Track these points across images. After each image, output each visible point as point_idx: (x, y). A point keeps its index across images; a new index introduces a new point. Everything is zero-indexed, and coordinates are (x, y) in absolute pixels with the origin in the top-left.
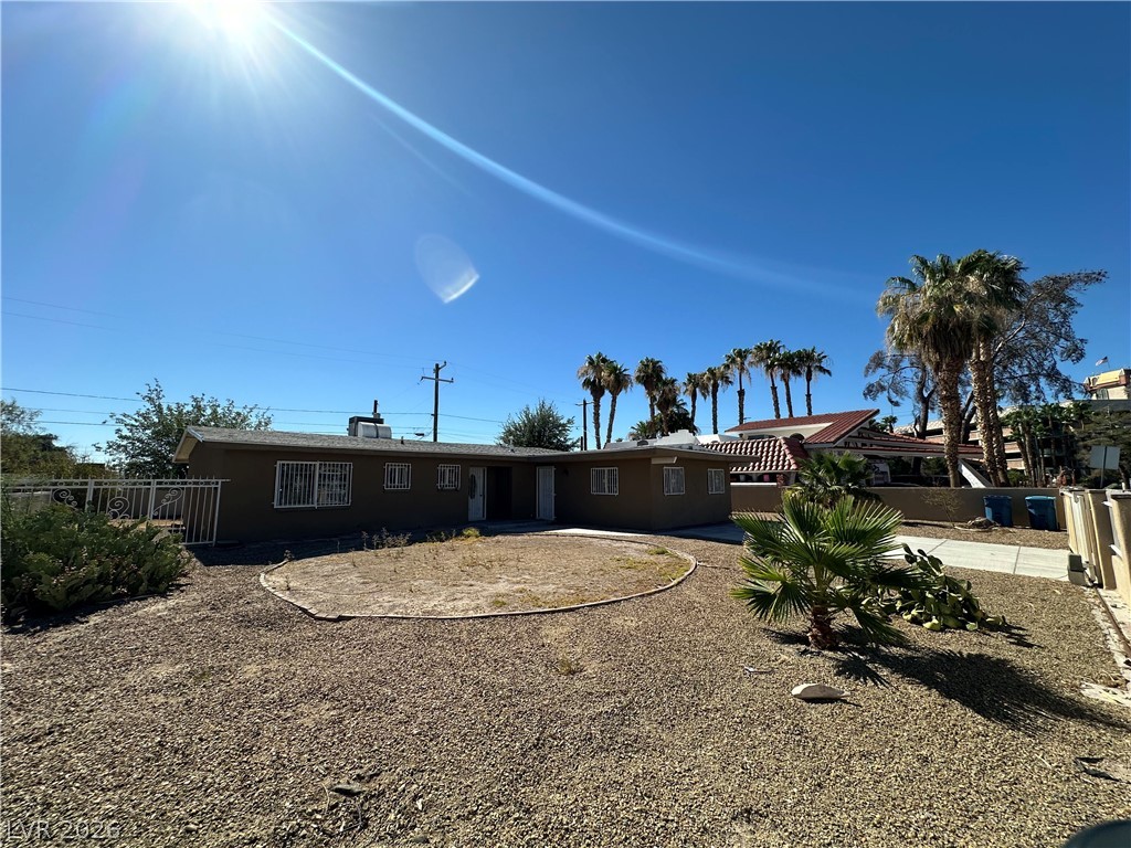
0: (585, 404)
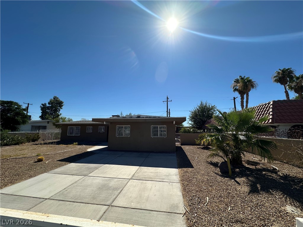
0: (234, 98)
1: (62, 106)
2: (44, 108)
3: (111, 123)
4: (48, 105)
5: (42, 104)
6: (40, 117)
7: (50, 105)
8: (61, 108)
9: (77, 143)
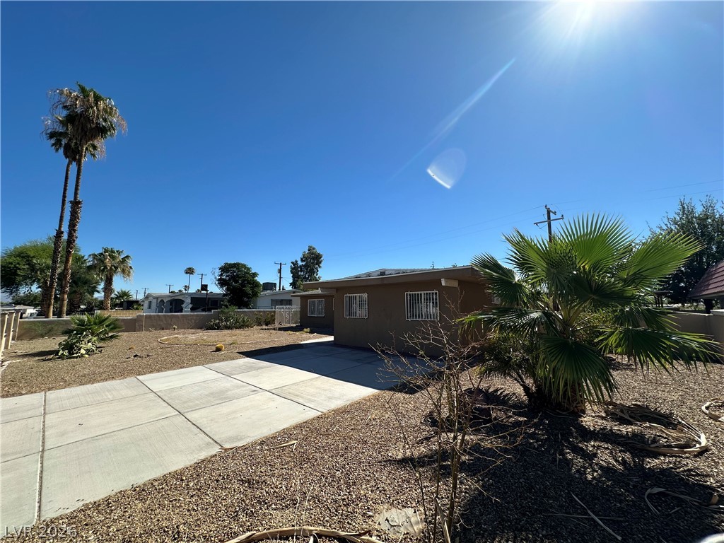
1: (320, 262)
2: (295, 270)
3: (338, 289)
4: (300, 263)
5: (292, 263)
6: (291, 284)
7: (304, 264)
8: (320, 267)
9: (308, 330)
